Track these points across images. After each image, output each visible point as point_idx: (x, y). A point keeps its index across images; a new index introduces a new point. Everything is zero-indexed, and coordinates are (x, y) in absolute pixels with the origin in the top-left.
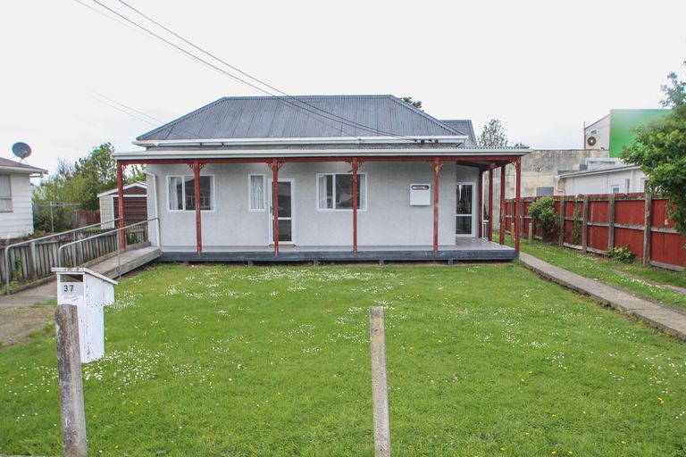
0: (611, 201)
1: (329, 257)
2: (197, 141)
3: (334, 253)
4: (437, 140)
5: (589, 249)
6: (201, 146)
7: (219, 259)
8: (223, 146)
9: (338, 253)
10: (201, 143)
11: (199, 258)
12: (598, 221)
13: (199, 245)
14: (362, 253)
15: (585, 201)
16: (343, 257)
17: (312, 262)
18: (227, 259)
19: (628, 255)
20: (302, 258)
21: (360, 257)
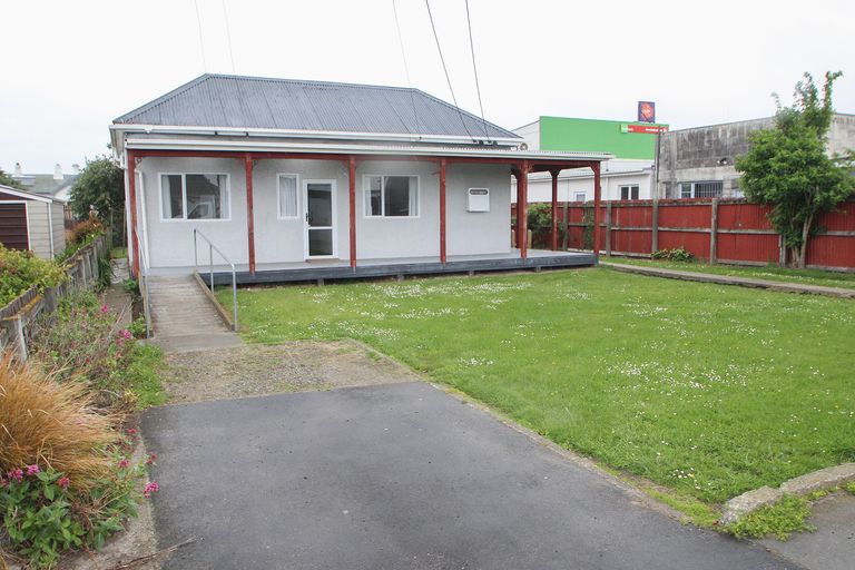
0: (655, 206)
1: (415, 270)
2: (210, 129)
3: (421, 266)
4: (495, 142)
5: (613, 253)
6: (216, 135)
7: (281, 279)
8: (247, 137)
9: (425, 265)
10: (216, 132)
11: (253, 279)
12: (628, 225)
13: (252, 262)
14: (451, 263)
15: (609, 206)
16: (431, 269)
17: (395, 277)
18: (292, 278)
19: (687, 255)
20: (385, 272)
21: (450, 268)
